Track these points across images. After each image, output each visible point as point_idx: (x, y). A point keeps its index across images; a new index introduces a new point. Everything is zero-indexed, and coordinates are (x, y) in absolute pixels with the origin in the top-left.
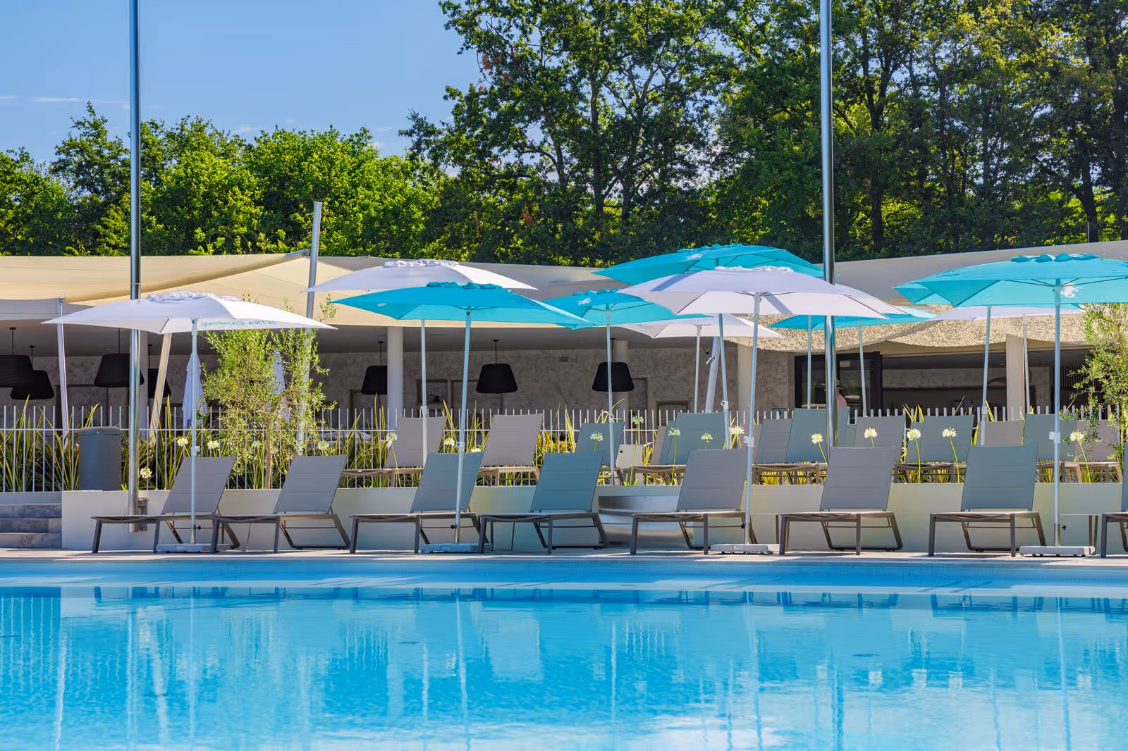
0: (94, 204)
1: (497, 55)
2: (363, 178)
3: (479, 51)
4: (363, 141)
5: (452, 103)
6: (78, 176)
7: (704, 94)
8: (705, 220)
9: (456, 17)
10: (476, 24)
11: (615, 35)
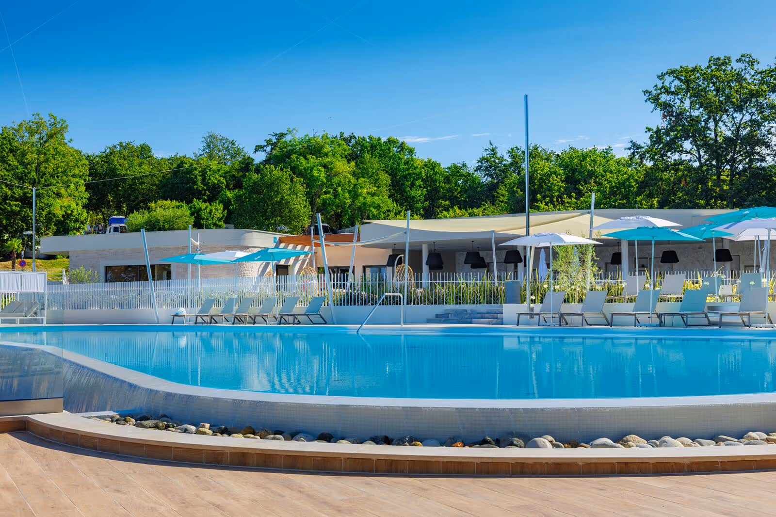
0: (492, 183)
1: (669, 112)
2: (609, 168)
3: (661, 110)
4: (609, 152)
5: (649, 134)
6: (486, 172)
7: (769, 123)
8: (770, 181)
9: (650, 97)
10: (660, 99)
11: (725, 99)
